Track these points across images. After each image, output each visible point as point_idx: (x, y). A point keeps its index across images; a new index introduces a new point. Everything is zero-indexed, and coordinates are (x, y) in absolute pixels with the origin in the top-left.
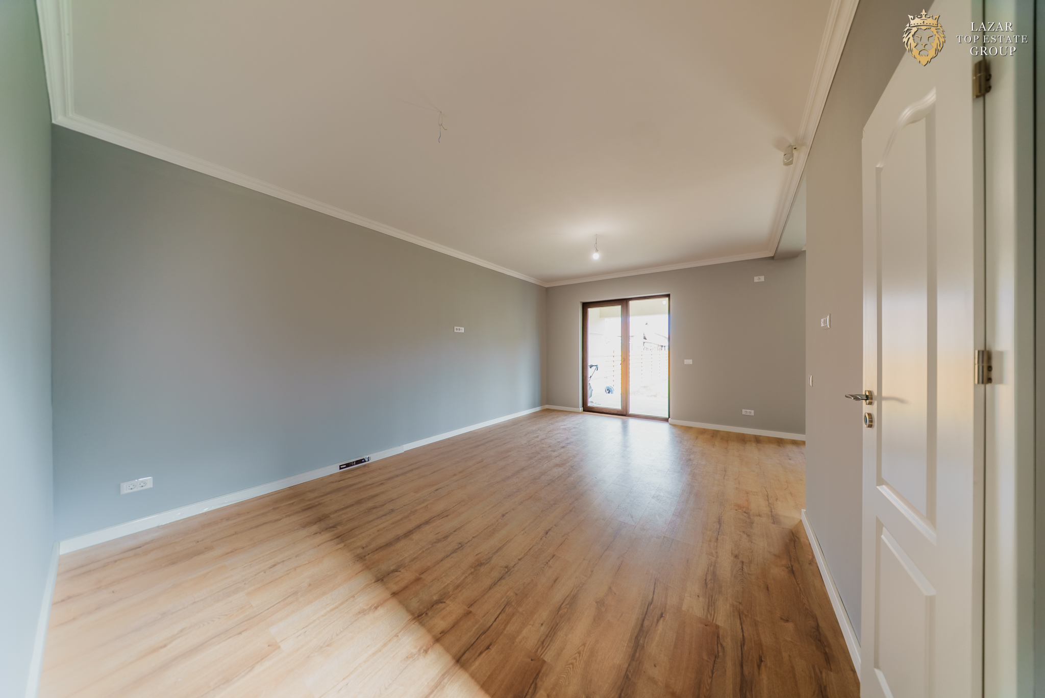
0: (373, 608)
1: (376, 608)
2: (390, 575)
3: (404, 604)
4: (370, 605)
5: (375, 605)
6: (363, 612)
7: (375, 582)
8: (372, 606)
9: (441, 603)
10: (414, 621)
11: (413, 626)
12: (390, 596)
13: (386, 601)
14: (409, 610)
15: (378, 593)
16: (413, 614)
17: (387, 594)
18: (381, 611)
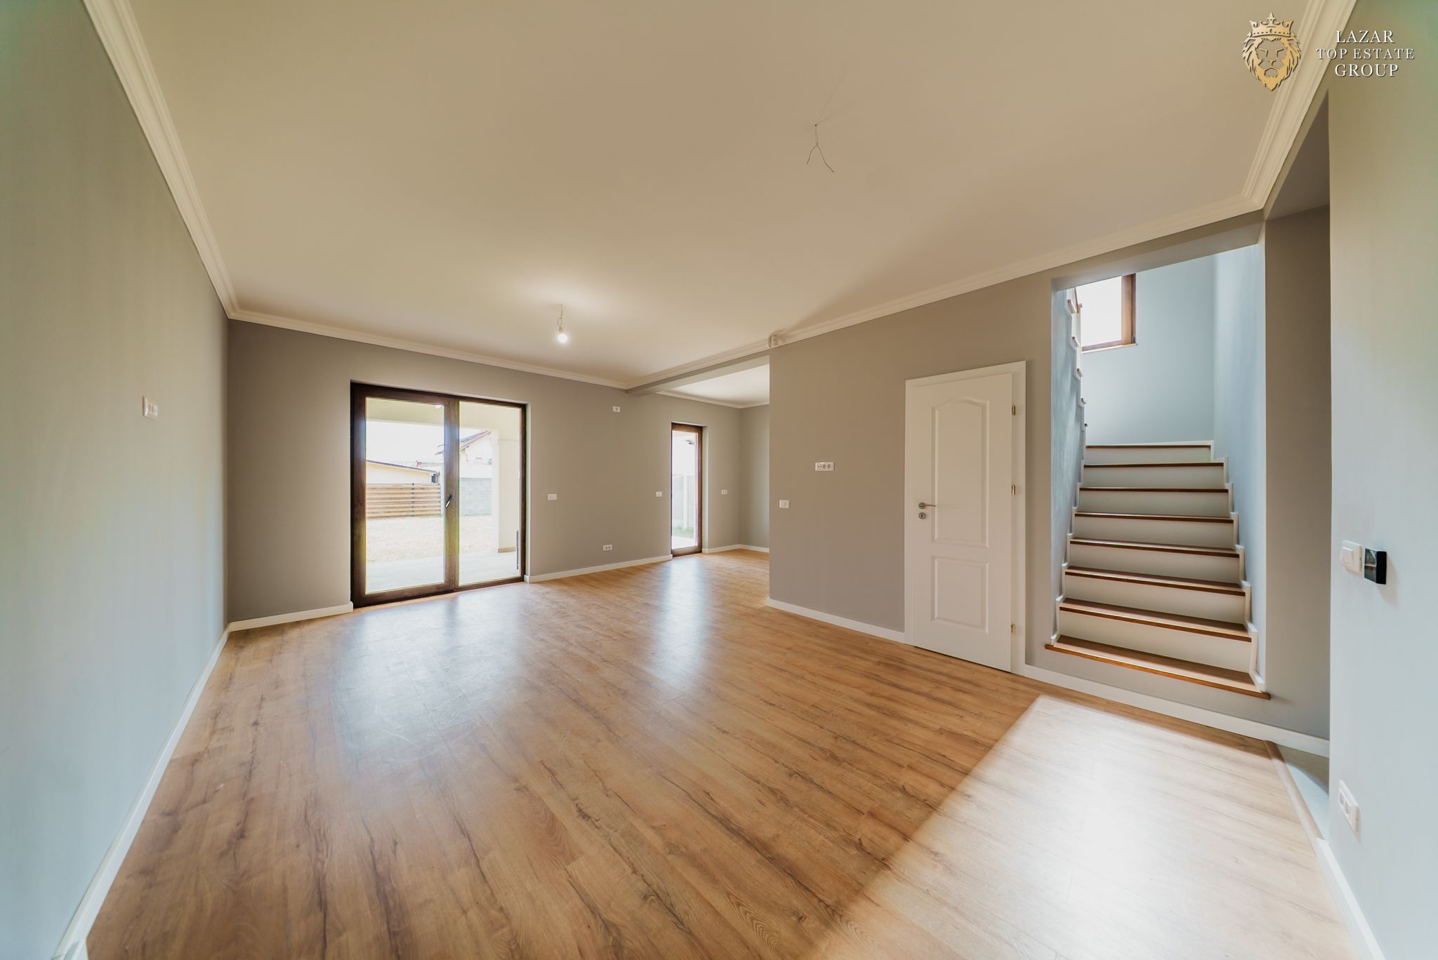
0: (937, 858)
1: (936, 854)
2: (870, 850)
3: (918, 824)
4: (935, 862)
5: (932, 856)
6: (950, 869)
7: (890, 869)
8: (935, 860)
9: (904, 789)
10: (939, 810)
11: (945, 810)
12: (911, 842)
13: (921, 846)
14: (927, 817)
15: (910, 860)
16: (930, 813)
17: (909, 847)
18: (938, 846)
